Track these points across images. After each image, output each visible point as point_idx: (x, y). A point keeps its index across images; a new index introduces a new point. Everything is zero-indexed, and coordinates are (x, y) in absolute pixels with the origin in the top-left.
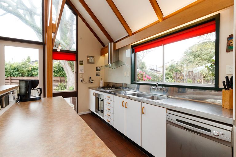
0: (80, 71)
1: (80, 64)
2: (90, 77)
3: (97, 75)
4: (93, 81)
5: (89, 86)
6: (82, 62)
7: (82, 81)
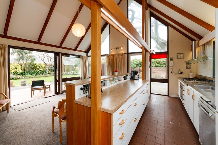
0: (170, 65)
1: (170, 60)
2: (179, 70)
3: (187, 68)
4: (182, 73)
5: (179, 77)
6: (172, 59)
7: (172, 72)
